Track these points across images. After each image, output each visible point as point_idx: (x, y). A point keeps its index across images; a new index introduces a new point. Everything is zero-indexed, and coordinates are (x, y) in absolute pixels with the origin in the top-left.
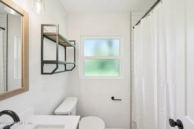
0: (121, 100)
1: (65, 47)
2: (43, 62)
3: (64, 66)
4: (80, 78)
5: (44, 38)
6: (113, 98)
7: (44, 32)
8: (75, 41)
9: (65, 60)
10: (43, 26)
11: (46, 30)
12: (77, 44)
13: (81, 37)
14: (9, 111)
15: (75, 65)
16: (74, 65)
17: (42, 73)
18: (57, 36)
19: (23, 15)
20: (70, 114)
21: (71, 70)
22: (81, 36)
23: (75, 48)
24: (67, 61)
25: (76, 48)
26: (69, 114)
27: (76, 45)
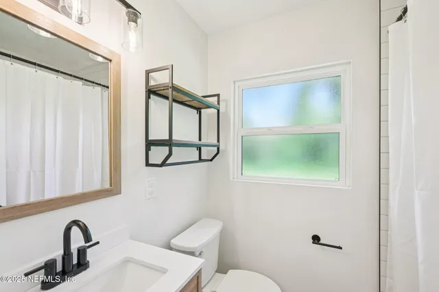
0: (340, 248)
1: (199, 110)
2: (150, 144)
3: (198, 152)
4: (231, 179)
5: (152, 96)
6: (316, 239)
7: (152, 83)
8: (218, 95)
9: (200, 140)
10: (148, 73)
11: (155, 80)
12: (226, 101)
13: (236, 83)
14: (81, 223)
15: (218, 149)
16: (216, 148)
17: (148, 164)
18: (170, 90)
19: (111, 61)
20: (200, 254)
21: (211, 160)
22: (234, 82)
23: (218, 111)
24: (204, 141)
25: (220, 111)
26: (197, 254)
27: (220, 103)
